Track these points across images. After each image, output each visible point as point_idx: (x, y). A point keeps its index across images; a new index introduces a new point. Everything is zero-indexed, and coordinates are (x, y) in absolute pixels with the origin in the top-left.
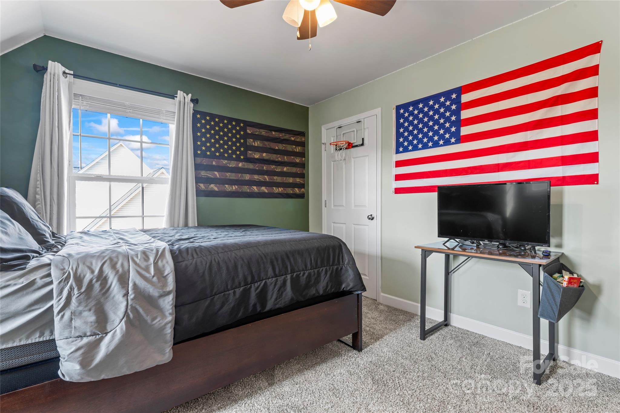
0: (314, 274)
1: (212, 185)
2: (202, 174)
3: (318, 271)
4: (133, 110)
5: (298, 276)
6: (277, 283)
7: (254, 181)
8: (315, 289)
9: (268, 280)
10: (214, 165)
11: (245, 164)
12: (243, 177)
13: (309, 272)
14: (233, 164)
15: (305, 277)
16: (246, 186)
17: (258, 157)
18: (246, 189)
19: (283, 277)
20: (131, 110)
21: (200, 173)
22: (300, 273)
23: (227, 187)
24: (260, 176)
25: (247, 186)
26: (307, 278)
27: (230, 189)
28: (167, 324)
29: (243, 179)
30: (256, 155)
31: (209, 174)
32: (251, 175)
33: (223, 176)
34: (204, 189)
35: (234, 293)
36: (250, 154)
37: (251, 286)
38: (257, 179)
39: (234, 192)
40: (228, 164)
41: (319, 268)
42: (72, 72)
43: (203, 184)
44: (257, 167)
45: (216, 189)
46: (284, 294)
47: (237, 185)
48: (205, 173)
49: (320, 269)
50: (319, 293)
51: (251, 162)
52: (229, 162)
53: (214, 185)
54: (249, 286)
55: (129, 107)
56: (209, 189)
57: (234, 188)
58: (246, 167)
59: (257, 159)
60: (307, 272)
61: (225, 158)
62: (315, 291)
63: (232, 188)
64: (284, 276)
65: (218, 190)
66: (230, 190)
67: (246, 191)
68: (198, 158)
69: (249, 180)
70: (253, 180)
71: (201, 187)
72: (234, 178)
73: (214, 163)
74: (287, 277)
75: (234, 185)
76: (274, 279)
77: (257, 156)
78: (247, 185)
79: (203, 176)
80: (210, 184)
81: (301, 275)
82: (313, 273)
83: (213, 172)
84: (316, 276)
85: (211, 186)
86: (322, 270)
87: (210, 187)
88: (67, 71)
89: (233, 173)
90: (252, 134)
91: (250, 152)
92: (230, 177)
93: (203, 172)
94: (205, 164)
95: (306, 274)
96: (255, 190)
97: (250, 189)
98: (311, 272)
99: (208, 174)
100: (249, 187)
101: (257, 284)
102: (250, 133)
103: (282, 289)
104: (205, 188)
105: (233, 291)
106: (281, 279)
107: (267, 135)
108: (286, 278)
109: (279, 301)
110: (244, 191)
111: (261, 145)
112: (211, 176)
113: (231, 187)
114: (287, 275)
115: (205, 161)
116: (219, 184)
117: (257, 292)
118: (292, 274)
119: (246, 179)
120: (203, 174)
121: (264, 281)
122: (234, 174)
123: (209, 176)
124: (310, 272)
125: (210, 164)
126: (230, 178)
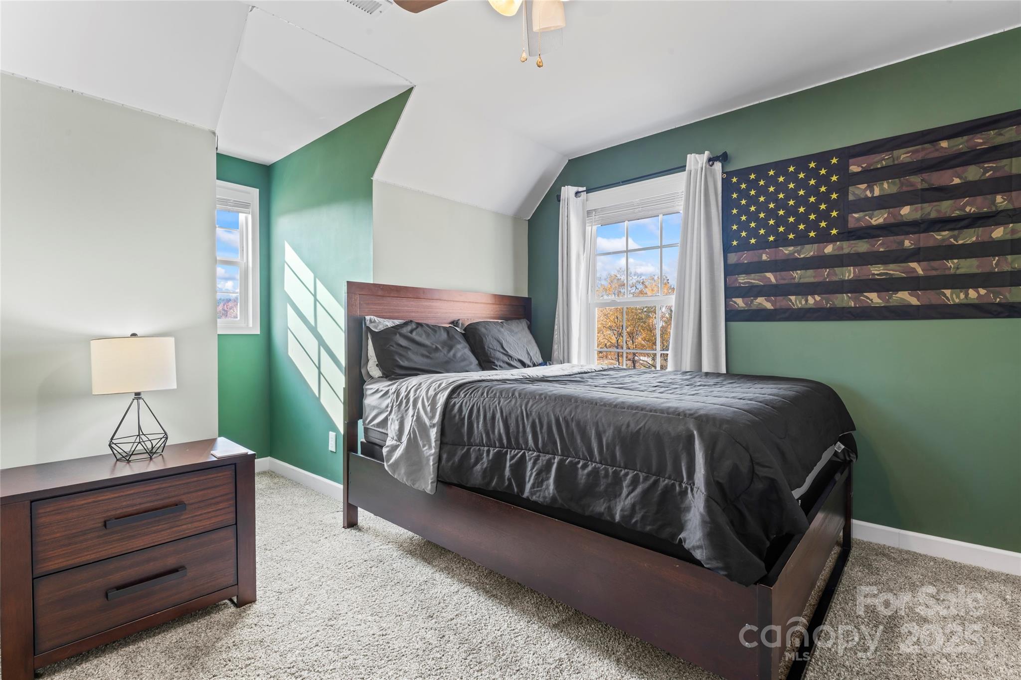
0: (606, 475)
1: (759, 298)
2: (739, 281)
3: (616, 473)
4: (642, 207)
5: (574, 465)
6: (538, 462)
7: (870, 279)
8: (605, 505)
9: (528, 453)
10: (765, 261)
11: (845, 244)
12: (836, 275)
13: (595, 466)
14: (809, 251)
15: (586, 471)
16: (844, 295)
17: (881, 221)
18: (846, 300)
19: (548, 456)
20: (639, 208)
21: (737, 280)
22: (579, 462)
23: (793, 301)
24: (892, 266)
25: (849, 295)
26: (589, 474)
27: (800, 303)
28: (430, 455)
29: (834, 279)
30: (874, 219)
31: (754, 280)
32: (859, 267)
33: (784, 279)
34: (743, 307)
35: (488, 451)
36: (858, 220)
37: (507, 451)
38: (878, 275)
39: (810, 309)
40: (796, 254)
41: (620, 467)
42: (584, 189)
43: (741, 299)
44: (880, 245)
45: (769, 306)
46: (545, 483)
47: (818, 294)
48: (747, 279)
49: (621, 471)
50: (613, 516)
51: (860, 238)
52: (799, 248)
53: (764, 298)
54: (505, 450)
55: (638, 205)
56: (754, 307)
57: (812, 301)
58: (846, 251)
59: (879, 227)
60: (592, 464)
61: (787, 243)
62: (605, 508)
63: (807, 301)
64: (550, 456)
65: (772, 308)
66: (800, 306)
67: (844, 305)
68: (733, 254)
69: (855, 278)
70: (867, 278)
71: (738, 305)
72: (812, 280)
73: (764, 257)
74: (554, 458)
75: (812, 294)
76: (535, 454)
77: (879, 218)
78: (847, 293)
79: (742, 285)
80: (756, 297)
81: (580, 465)
82: (603, 472)
83: (762, 274)
84: (610, 480)
85: (757, 301)
86: (626, 475)
87: (755, 303)
88: (581, 189)
89: (808, 271)
90: (865, 171)
91: (856, 215)
92: (800, 278)
93: (742, 277)
94: (745, 262)
95: (590, 468)
96: (874, 301)
97: (856, 300)
98: (599, 468)
99: (751, 279)
100: (854, 295)
101: (515, 451)
102: (859, 169)
103: (544, 475)
104: (745, 306)
105: (487, 448)
106: (544, 458)
107: (920, 158)
108: (553, 461)
109: (537, 491)
110: (838, 306)
111: (894, 190)
112: (757, 282)
113: (803, 300)
114: (556, 457)
115: (745, 257)
116: (775, 296)
117: (512, 462)
118: (565, 458)
119: (846, 278)
120: (741, 281)
121: (523, 451)
122: (811, 271)
123: (754, 283)
124: (597, 467)
125: (756, 259)
126: (800, 282)
